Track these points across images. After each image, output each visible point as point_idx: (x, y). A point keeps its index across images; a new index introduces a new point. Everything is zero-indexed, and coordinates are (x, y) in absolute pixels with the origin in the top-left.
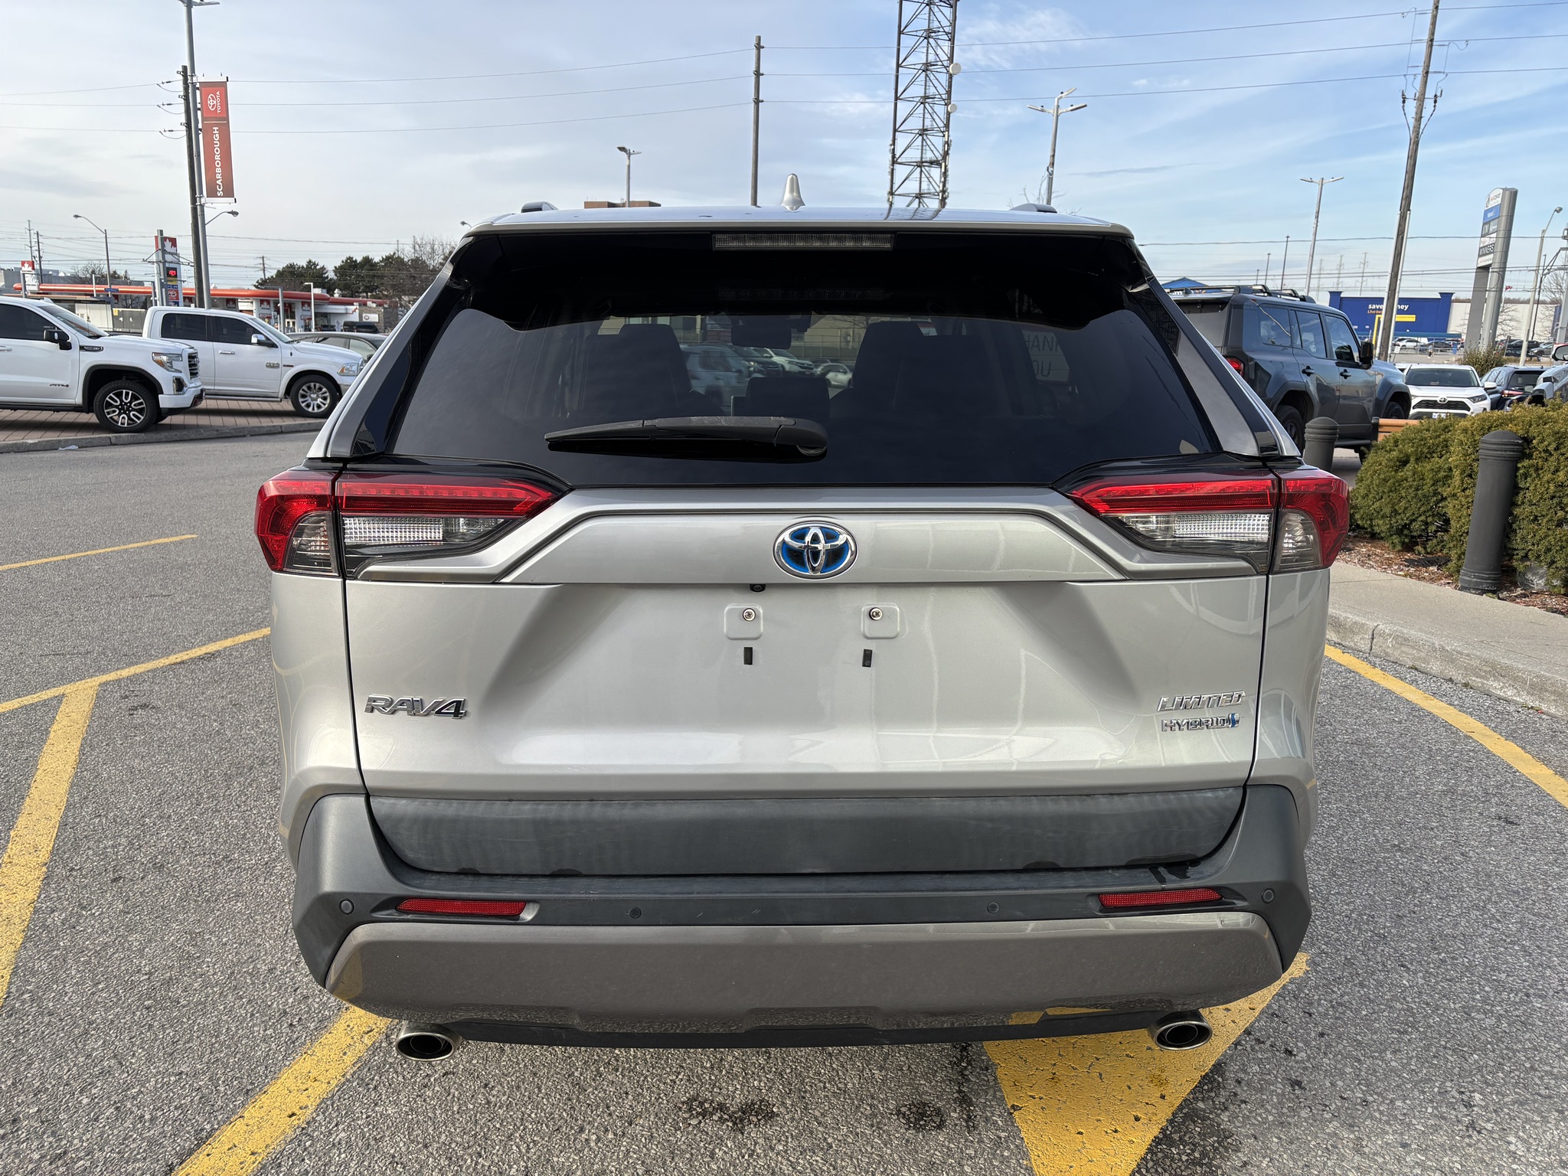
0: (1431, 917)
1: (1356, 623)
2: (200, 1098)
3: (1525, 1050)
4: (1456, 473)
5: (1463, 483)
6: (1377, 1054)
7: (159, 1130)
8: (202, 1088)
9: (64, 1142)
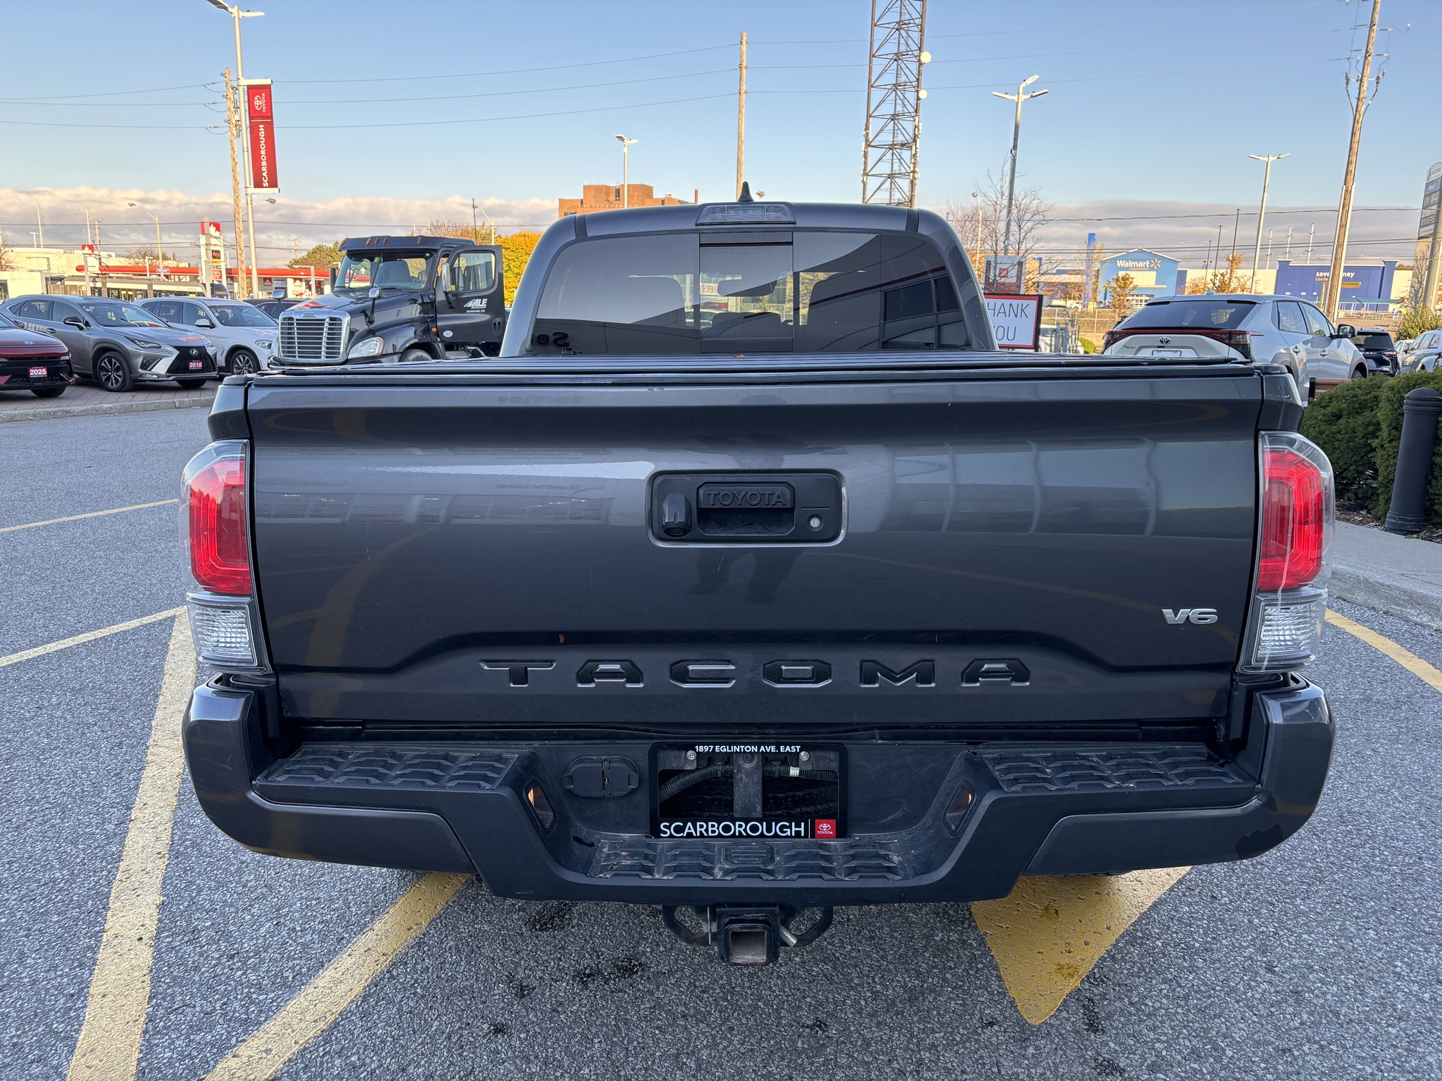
2: (338, 916)
5: (1390, 435)
7: (309, 937)
8: (337, 909)
9: (237, 946)
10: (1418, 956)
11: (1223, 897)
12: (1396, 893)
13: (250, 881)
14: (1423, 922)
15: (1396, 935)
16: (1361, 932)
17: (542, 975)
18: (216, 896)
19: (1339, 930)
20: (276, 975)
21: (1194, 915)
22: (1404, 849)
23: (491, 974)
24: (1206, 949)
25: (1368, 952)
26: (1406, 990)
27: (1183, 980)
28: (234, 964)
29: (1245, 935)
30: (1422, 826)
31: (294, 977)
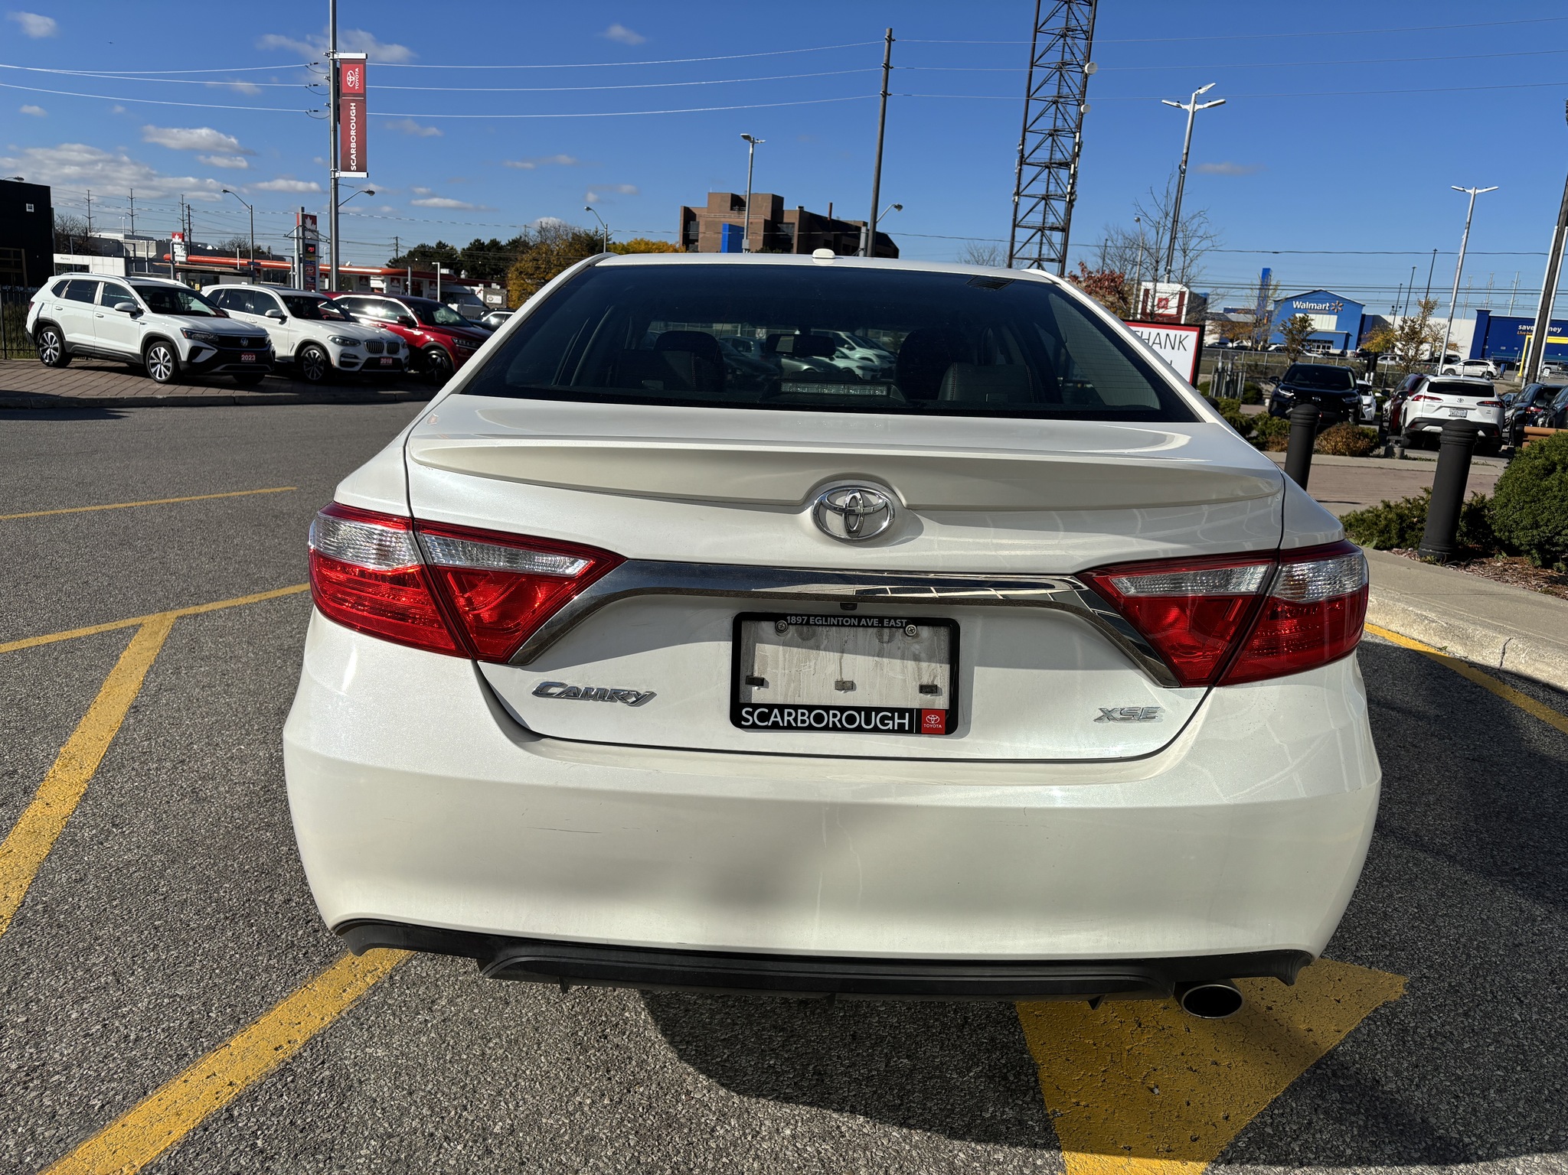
2: (191, 1023)
7: (141, 1051)
9: (45, 1055)
17: (432, 1130)
20: (80, 1102)
21: (1348, 1107)
31: (102, 1107)
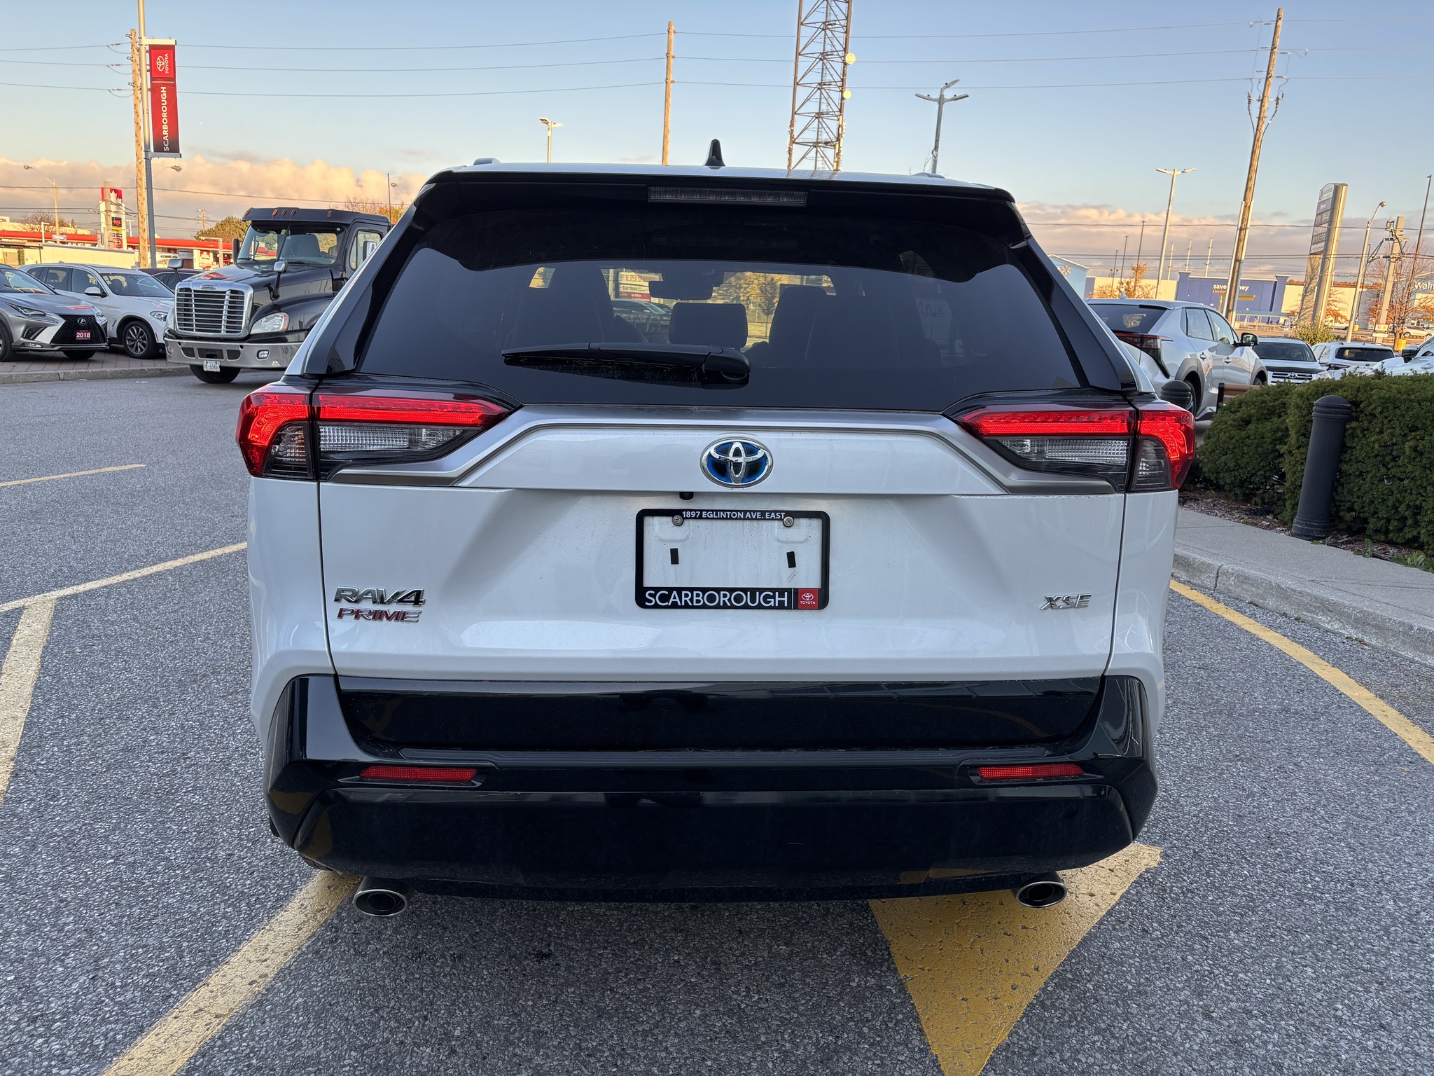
0: (1268, 817)
1: (1203, 563)
2: (167, 968)
3: (1351, 931)
4: (1292, 432)
5: (1298, 441)
6: (1222, 934)
7: (129, 995)
8: (168, 959)
9: (41, 1006)
10: (1359, 997)
11: (1155, 930)
12: (1331, 924)
13: (68, 924)
14: (1360, 956)
15: (1334, 973)
16: (1298, 971)
18: (25, 942)
19: (1276, 968)
20: (84, 1045)
22: (1335, 874)
23: (343, 1038)
24: (1139, 992)
25: (1308, 993)
26: (1349, 1037)
27: (1117, 1030)
28: (35, 1029)
29: (1180, 975)
30: (1351, 848)
31: (106, 1045)
